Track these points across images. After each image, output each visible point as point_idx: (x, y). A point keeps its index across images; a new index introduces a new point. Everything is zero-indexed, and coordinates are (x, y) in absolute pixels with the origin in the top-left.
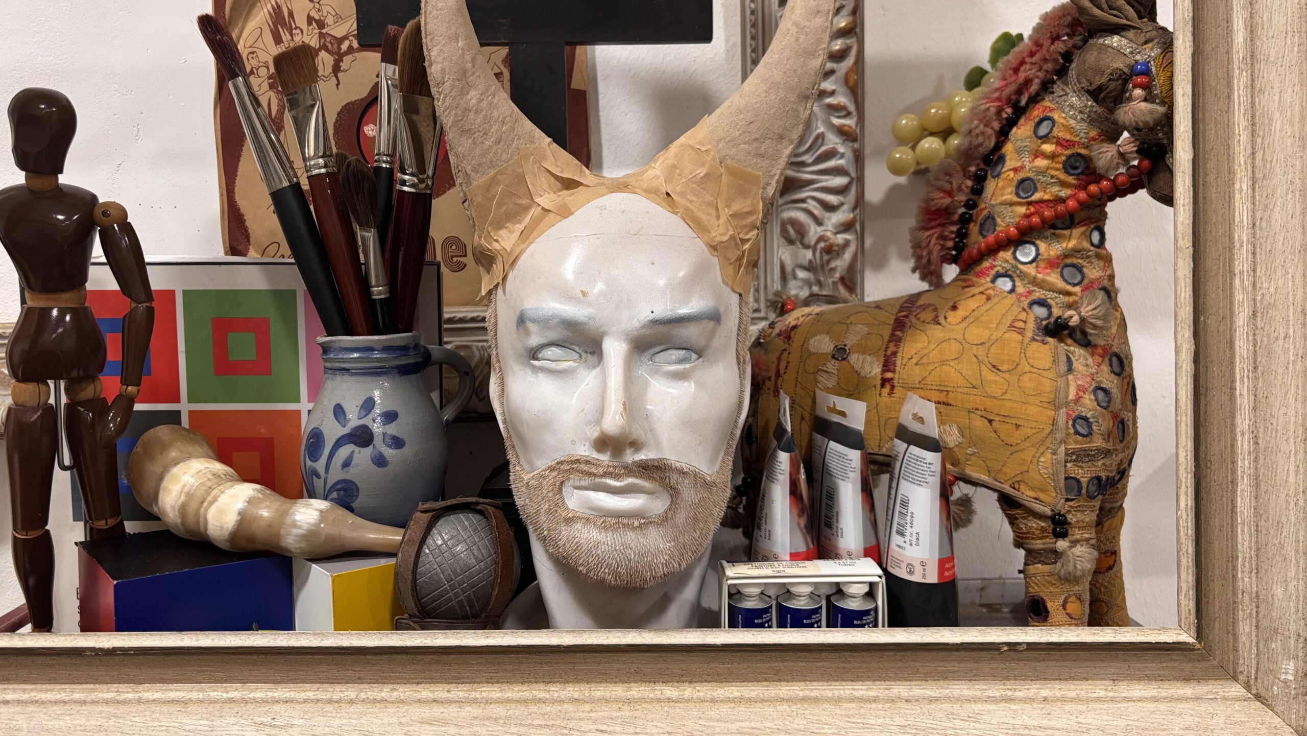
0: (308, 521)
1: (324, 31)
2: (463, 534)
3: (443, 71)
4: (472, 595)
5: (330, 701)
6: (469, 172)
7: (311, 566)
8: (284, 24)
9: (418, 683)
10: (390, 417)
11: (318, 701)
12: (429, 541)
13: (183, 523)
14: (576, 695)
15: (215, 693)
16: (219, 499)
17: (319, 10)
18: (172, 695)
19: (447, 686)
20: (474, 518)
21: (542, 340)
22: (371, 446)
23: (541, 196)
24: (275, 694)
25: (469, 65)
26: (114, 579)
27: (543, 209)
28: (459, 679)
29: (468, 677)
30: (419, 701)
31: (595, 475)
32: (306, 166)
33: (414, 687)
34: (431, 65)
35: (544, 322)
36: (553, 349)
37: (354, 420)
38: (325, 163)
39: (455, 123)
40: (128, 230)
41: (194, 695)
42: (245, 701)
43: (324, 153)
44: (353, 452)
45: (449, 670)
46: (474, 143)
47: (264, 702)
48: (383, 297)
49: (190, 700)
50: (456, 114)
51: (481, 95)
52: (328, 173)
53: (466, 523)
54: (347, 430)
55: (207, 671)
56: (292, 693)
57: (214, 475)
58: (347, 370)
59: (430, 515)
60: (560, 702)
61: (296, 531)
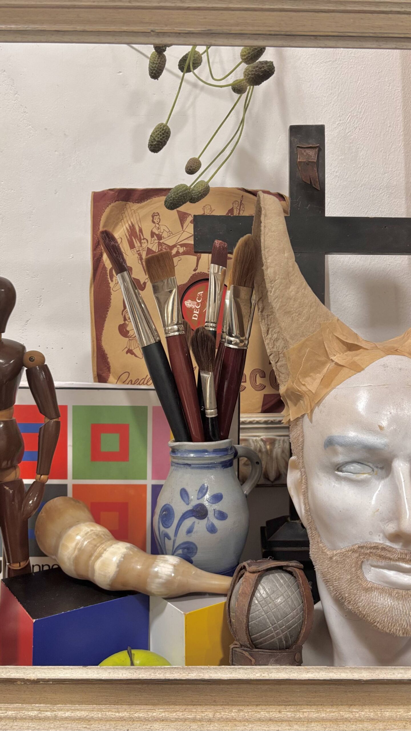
0: (166, 573)
1: (161, 241)
2: (280, 589)
3: (275, 272)
4: (288, 634)
5: (194, 720)
6: (288, 340)
7: (166, 604)
8: (136, 236)
9: (257, 705)
10: (217, 498)
11: (185, 720)
12: (257, 594)
13: (75, 570)
14: (372, 715)
15: (110, 713)
16: (103, 555)
17: (158, 229)
18: (78, 714)
19: (279, 708)
20: (286, 577)
21: (347, 459)
22: (206, 519)
23: (335, 355)
24: (155, 714)
25: (291, 269)
26: (33, 618)
27: (337, 364)
28: (287, 702)
29: (293, 701)
30: (260, 720)
31: (390, 559)
32: (165, 330)
33: (254, 708)
34: (267, 268)
35: (350, 446)
36: (354, 465)
37: (194, 501)
38: (178, 328)
39: (280, 308)
40: (45, 369)
41: (95, 714)
42: (132, 720)
43: (178, 322)
44: (194, 522)
45: (280, 695)
46: (292, 321)
47: (146, 720)
48: (213, 416)
49: (92, 718)
50: (282, 301)
51: (298, 288)
52: (179, 335)
53: (282, 581)
54: (190, 507)
55: (104, 696)
56: (166, 713)
57: (97, 535)
58: (189, 465)
59: (257, 575)
60: (360, 721)
61: (158, 580)
